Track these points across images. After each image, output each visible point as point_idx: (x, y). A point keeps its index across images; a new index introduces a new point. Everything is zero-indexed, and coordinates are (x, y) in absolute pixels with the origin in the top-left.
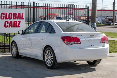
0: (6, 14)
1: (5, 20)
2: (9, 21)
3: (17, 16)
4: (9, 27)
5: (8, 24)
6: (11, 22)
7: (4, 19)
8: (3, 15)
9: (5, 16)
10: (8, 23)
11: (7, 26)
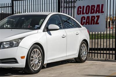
0: (84, 7)
1: (82, 15)
2: (86, 16)
3: (95, 9)
4: (86, 24)
5: (85, 21)
6: (88, 17)
7: (80, 14)
8: (80, 10)
9: (82, 10)
10: (84, 19)
11: (84, 22)
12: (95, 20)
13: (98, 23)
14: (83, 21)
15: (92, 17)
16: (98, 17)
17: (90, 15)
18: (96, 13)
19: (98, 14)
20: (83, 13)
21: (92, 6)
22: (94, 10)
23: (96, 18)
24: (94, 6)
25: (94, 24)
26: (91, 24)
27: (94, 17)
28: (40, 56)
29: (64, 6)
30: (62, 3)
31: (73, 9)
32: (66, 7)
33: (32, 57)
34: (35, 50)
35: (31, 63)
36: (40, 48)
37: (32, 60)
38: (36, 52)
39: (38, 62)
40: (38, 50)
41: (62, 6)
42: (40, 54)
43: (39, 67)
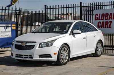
0: (100, 14)
1: (98, 21)
2: (101, 21)
4: (102, 27)
5: (101, 25)
6: (103, 22)
8: (97, 17)
9: (98, 17)
10: (100, 24)
12: (109, 25)
13: (111, 27)
14: (99, 25)
15: (106, 22)
16: (111, 22)
17: (105, 21)
18: (109, 19)
19: (110, 20)
20: (99, 19)
21: (106, 14)
22: (108, 17)
23: (109, 23)
24: (108, 14)
25: (107, 27)
26: (105, 27)
27: (108, 22)
28: (67, 53)
29: (85, 13)
30: (83, 11)
31: (91, 16)
32: (87, 14)
33: (62, 53)
34: (64, 48)
35: (61, 57)
36: (67, 47)
37: (62, 55)
38: (65, 49)
39: (66, 57)
40: (66, 48)
41: (83, 14)
42: (67, 51)
43: (66, 60)
